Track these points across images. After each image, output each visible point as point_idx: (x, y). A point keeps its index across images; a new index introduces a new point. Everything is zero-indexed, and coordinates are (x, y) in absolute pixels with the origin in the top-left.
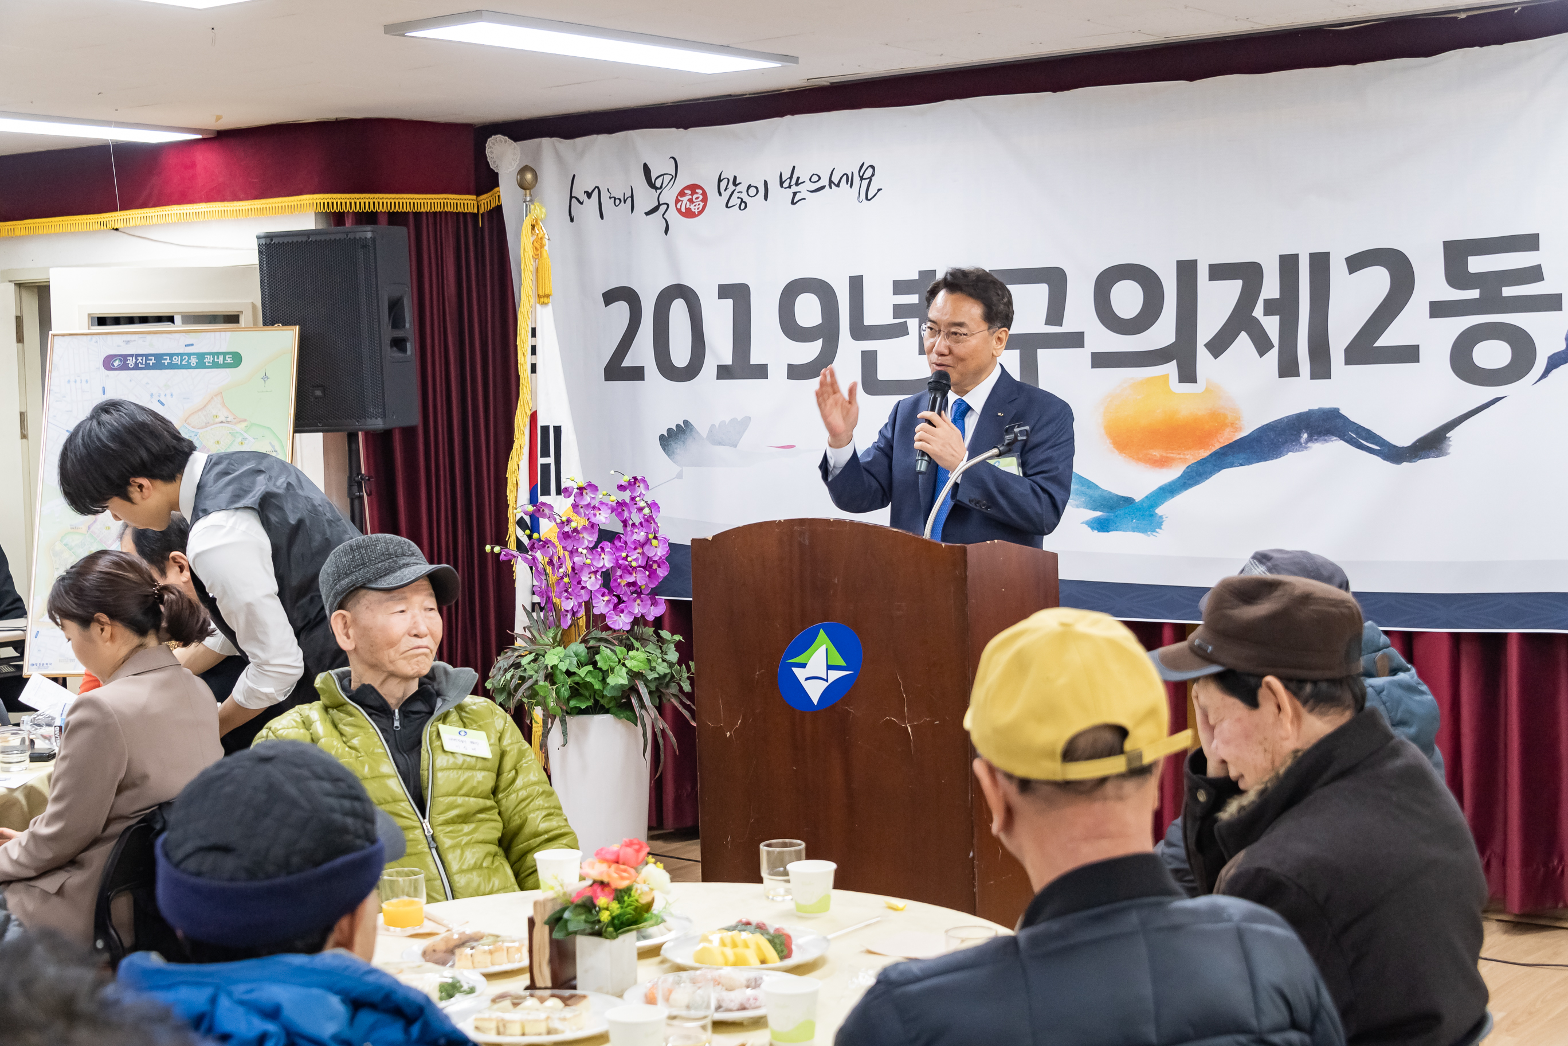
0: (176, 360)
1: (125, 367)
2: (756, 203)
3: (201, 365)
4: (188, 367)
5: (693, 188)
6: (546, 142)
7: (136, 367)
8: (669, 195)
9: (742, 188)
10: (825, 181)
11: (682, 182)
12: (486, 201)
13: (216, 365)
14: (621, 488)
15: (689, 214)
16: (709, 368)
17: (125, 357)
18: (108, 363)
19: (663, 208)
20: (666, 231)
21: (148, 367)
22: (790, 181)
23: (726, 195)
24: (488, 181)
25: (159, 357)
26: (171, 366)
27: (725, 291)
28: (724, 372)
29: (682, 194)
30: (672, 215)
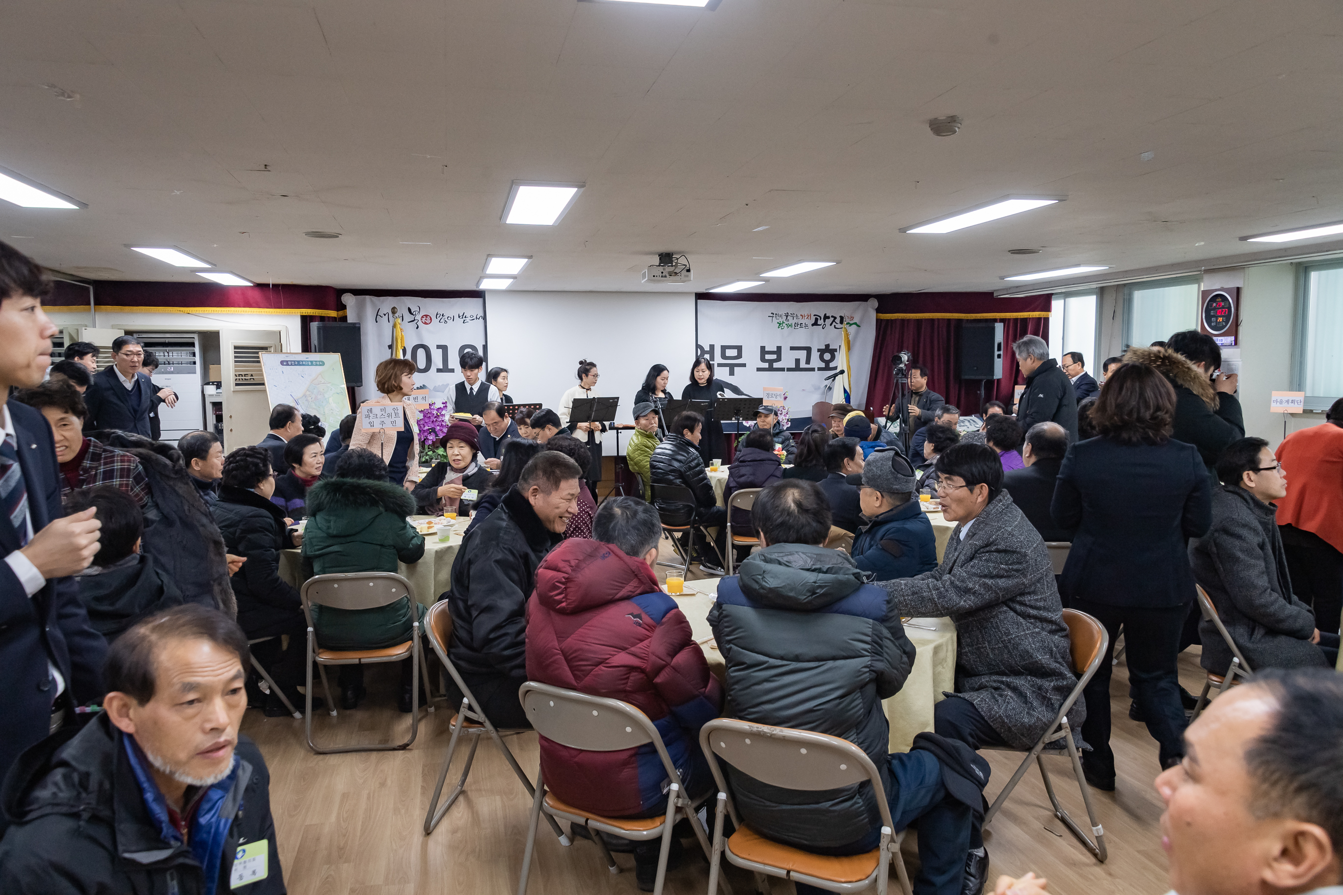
0: (304, 363)
1: (288, 365)
2: (450, 322)
3: (312, 365)
4: (308, 365)
5: (426, 316)
6: (368, 297)
7: (291, 365)
8: (418, 317)
9: (446, 317)
10: (475, 317)
11: (422, 314)
12: (341, 313)
13: (316, 365)
14: (443, 403)
15: (426, 323)
16: (433, 369)
17: (287, 361)
18: (282, 363)
19: (416, 321)
20: (417, 328)
21: (295, 365)
22: (463, 316)
23: (439, 319)
24: (344, 307)
25: (298, 362)
26: (303, 365)
27: (438, 347)
28: (439, 370)
29: (422, 317)
30: (420, 324)
